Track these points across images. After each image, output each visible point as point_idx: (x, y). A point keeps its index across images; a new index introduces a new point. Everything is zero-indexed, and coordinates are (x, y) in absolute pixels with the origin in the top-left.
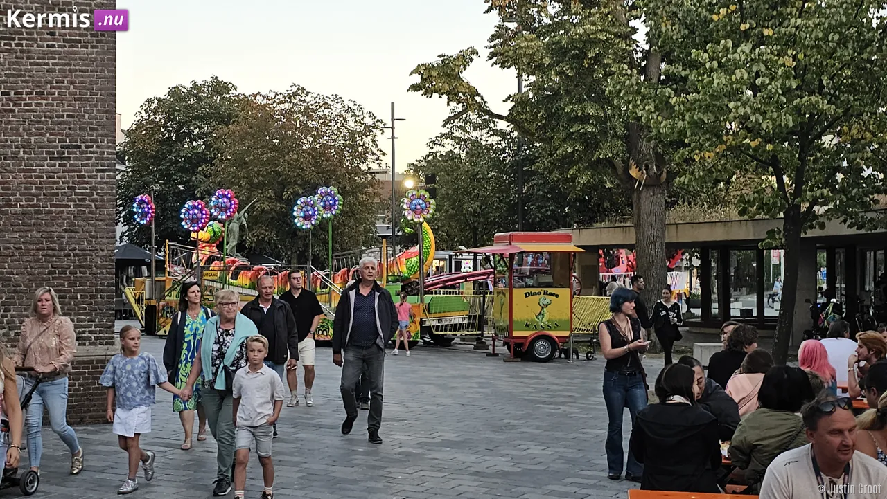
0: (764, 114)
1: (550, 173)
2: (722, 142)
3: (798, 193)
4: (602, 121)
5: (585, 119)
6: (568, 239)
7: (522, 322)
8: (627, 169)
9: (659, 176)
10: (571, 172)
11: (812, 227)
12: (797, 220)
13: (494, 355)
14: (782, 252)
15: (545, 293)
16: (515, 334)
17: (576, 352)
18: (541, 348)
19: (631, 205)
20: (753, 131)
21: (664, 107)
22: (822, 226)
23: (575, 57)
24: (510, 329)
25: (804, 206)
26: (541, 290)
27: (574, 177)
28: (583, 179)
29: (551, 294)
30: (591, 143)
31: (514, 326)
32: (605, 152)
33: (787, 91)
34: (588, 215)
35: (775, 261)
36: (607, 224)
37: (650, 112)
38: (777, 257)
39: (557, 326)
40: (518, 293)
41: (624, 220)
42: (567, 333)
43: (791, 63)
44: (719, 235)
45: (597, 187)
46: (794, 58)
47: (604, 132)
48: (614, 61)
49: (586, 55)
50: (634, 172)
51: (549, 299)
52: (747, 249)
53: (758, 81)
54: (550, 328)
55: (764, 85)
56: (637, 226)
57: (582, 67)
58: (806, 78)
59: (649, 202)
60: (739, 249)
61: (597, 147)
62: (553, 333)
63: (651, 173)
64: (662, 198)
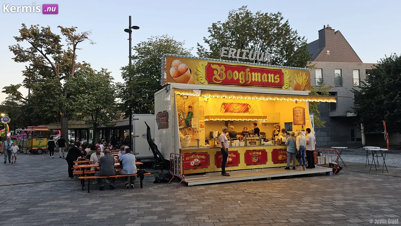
0: (90, 107)
1: (39, 112)
2: (82, 111)
3: (96, 120)
4: (54, 103)
5: (50, 102)
6: (47, 128)
7: (35, 146)
8: (59, 112)
9: (67, 115)
10: (46, 113)
11: (98, 126)
12: (95, 125)
13: (26, 154)
14: (93, 130)
15: (41, 139)
16: (33, 148)
17: (48, 152)
18: (39, 151)
19: (60, 121)
20: (88, 110)
21: (71, 104)
22: (100, 126)
23: (48, 89)
24: (32, 148)
25: (97, 123)
26: (40, 139)
27: (47, 114)
28: (49, 115)
29: (42, 140)
30: (51, 107)
31: (33, 147)
32: (55, 109)
33: (94, 103)
34: (48, 122)
35: (91, 132)
36: (52, 124)
37: (68, 104)
38: (91, 131)
39: (44, 147)
40: (34, 140)
41: (57, 123)
42: (46, 148)
43: (95, 98)
44: (79, 127)
45: (53, 117)
46: (95, 97)
47: (54, 105)
48: (57, 91)
49: (50, 89)
50: (61, 114)
51: (41, 141)
52: (85, 130)
53: (89, 102)
54: (42, 147)
55: (90, 102)
56: (62, 125)
57: (49, 91)
58: (98, 101)
59: (64, 120)
60: (83, 130)
61: (52, 108)
62: (42, 148)
63: (65, 114)
64: (67, 119)
